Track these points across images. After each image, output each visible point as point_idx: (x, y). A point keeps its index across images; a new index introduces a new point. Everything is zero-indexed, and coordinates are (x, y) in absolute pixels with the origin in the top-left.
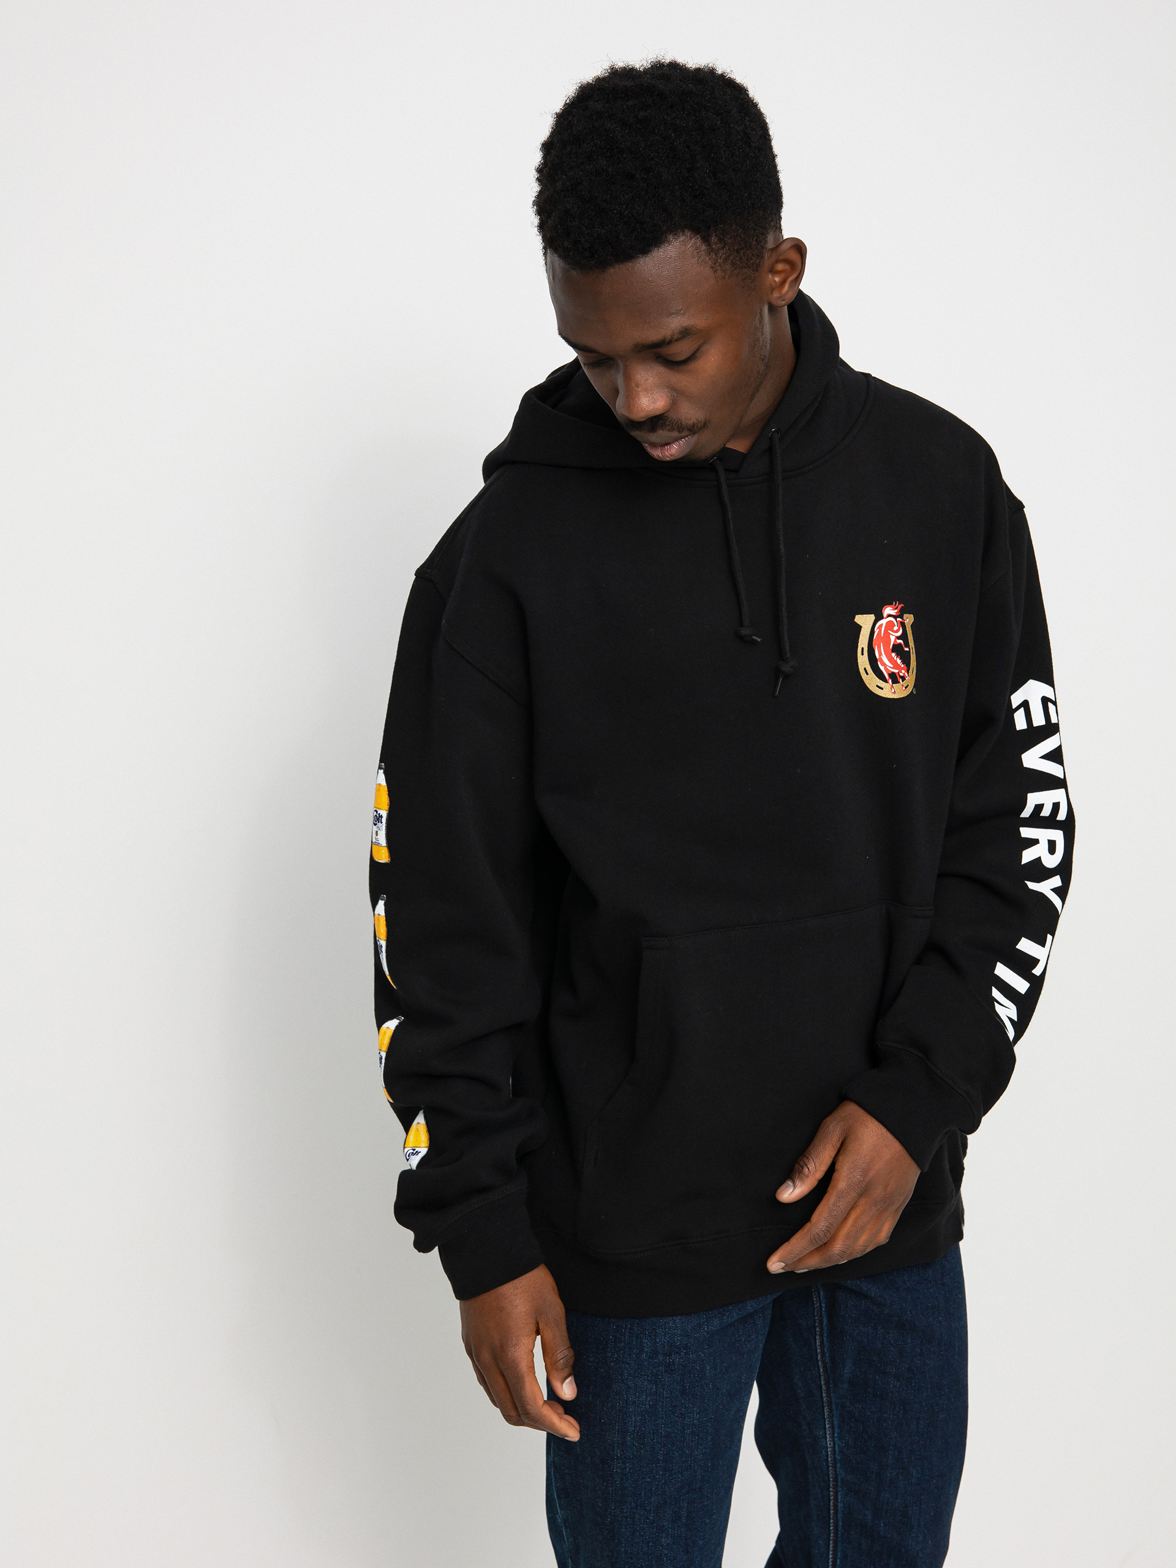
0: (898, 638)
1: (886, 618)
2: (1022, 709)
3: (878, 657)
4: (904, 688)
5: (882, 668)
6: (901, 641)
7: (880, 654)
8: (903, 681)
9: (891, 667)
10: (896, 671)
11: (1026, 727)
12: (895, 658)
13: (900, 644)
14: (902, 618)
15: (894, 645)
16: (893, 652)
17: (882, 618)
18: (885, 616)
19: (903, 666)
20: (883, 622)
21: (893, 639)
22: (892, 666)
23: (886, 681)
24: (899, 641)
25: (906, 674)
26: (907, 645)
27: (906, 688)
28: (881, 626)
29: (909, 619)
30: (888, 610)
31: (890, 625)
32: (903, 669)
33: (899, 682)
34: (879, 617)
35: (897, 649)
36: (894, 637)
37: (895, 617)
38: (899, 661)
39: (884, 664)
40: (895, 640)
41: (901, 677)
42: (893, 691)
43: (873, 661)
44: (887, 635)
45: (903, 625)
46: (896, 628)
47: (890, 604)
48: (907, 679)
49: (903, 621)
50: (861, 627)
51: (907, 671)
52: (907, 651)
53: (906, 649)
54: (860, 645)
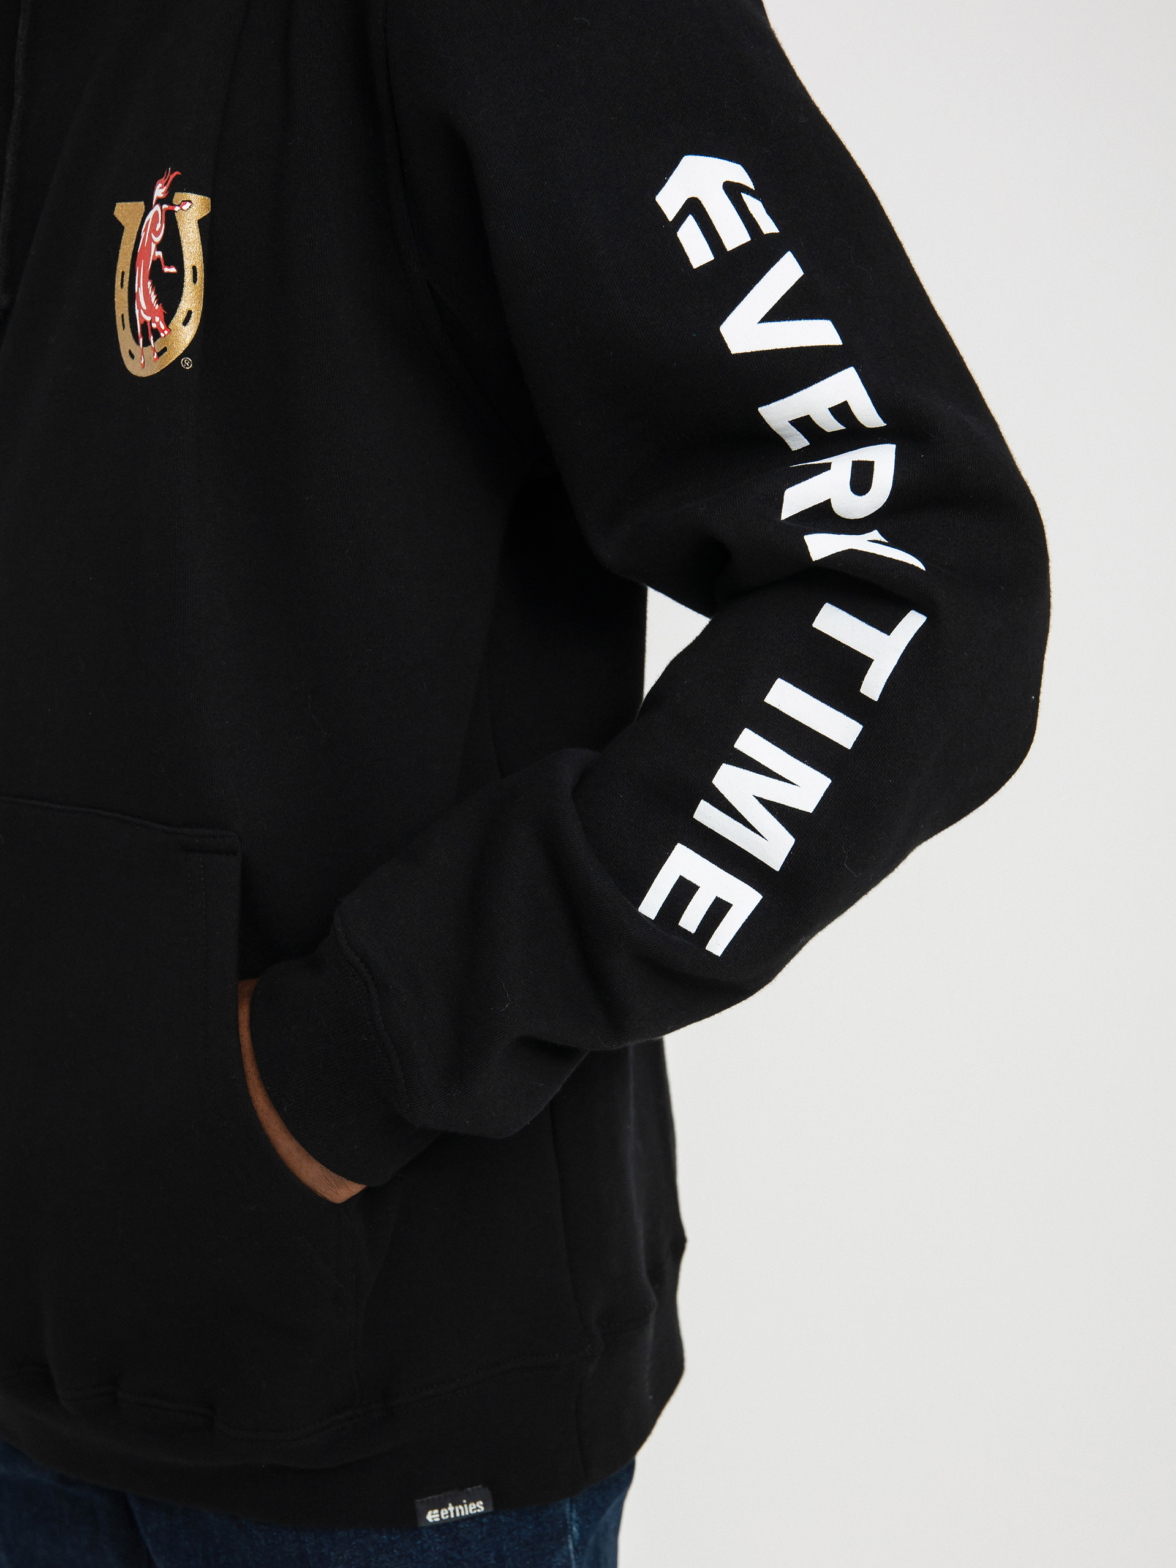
0: (158, 246)
1: (152, 208)
2: (690, 220)
3: (136, 291)
4: (155, 356)
5: (138, 314)
6: (160, 254)
7: (139, 287)
8: (155, 340)
9: (144, 312)
10: (149, 319)
11: (710, 257)
12: (151, 291)
13: (158, 260)
15: (152, 263)
16: (150, 278)
17: (151, 206)
18: (153, 201)
19: (159, 307)
20: (149, 217)
21: (153, 250)
22: (145, 309)
23: (138, 342)
24: (157, 254)
25: (163, 327)
27: (160, 354)
28: (148, 223)
30: (158, 190)
31: (154, 223)
32: (157, 313)
33: (152, 344)
34: (147, 205)
35: (154, 271)
36: (155, 246)
37: (162, 203)
38: (155, 297)
39: (140, 307)
40: (154, 253)
41: (153, 332)
42: (143, 361)
43: (131, 303)
44: (149, 243)
45: (171, 219)
46: (159, 226)
48: (162, 335)
49: (171, 207)
50: (123, 228)
51: (163, 317)
52: (169, 273)
53: (166, 270)
54: (119, 266)
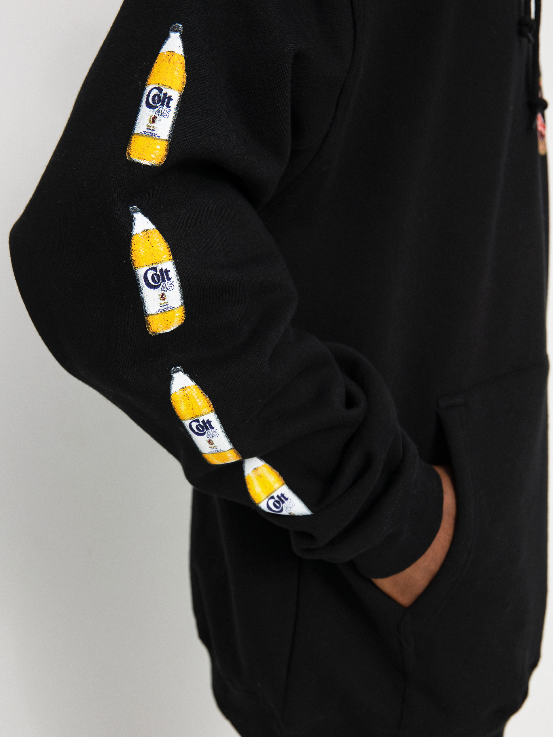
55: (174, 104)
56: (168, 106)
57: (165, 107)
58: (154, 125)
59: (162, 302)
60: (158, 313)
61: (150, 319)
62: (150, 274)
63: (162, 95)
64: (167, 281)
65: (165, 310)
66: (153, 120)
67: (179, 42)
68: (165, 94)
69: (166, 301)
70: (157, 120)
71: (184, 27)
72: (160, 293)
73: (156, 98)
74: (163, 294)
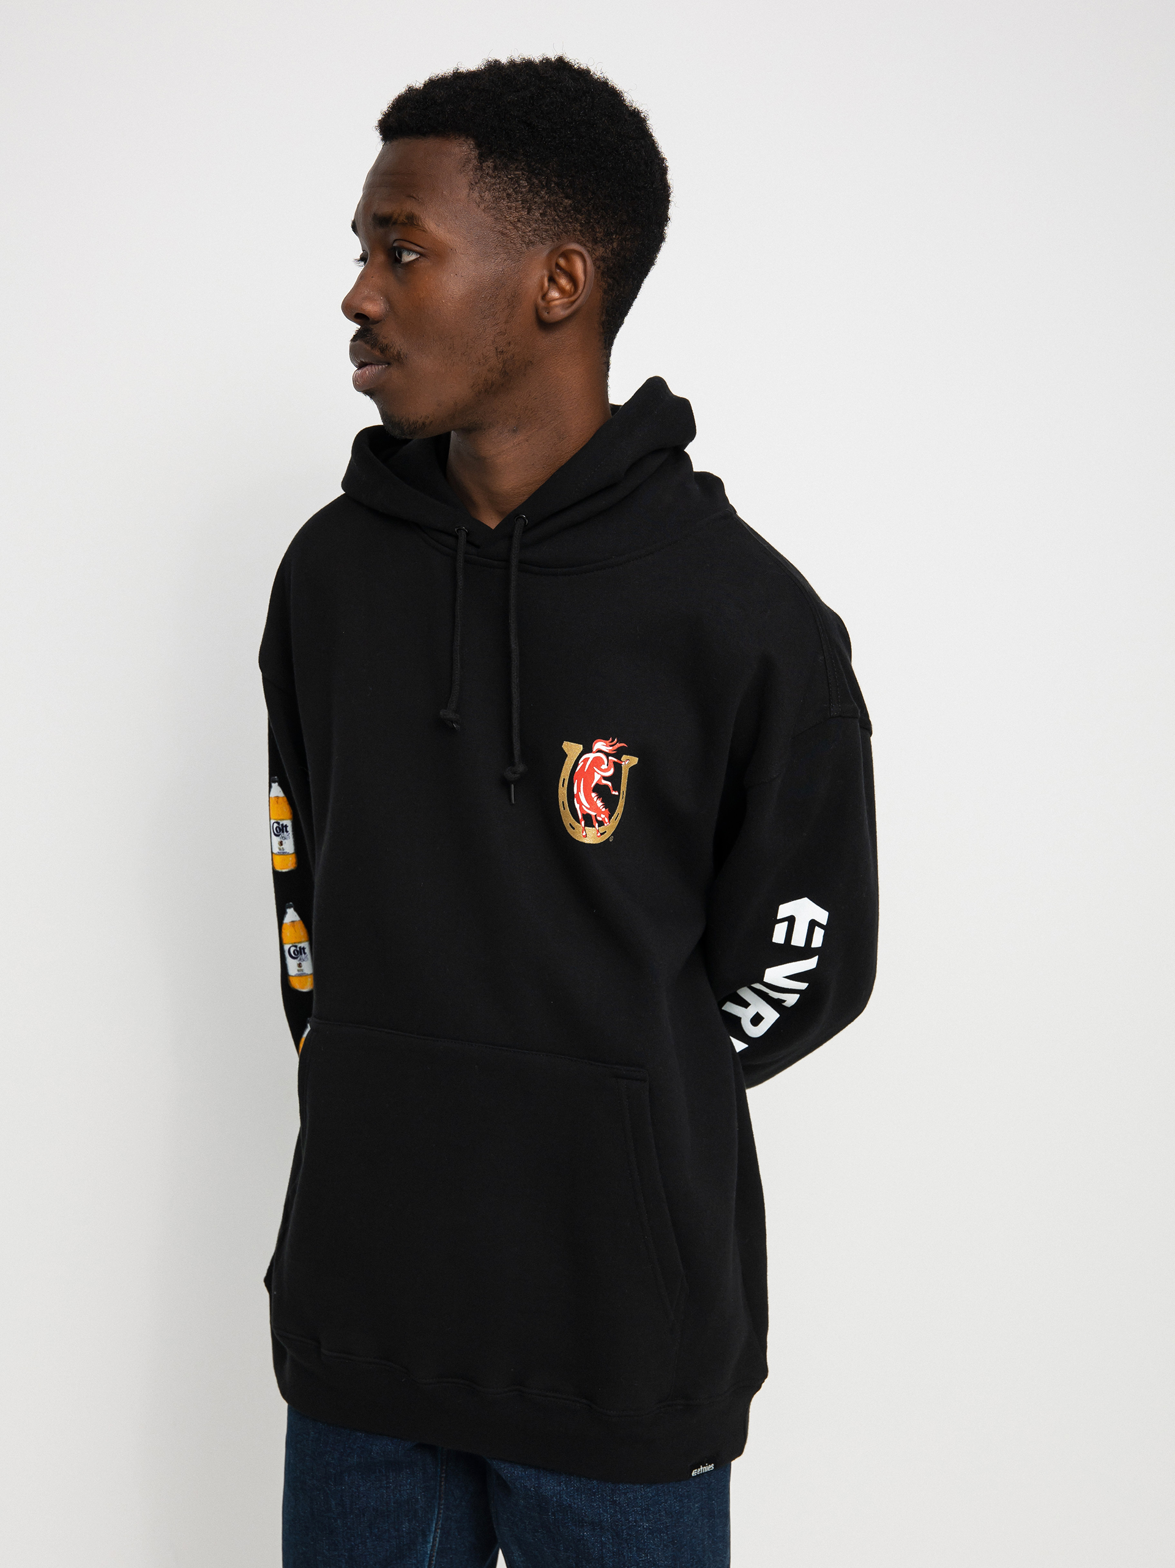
0: (605, 778)
1: (594, 753)
2: (786, 922)
3: (575, 792)
4: (599, 834)
5: (577, 806)
6: (609, 784)
7: (579, 790)
8: (599, 826)
9: (586, 808)
10: (593, 814)
12: (595, 799)
13: (606, 786)
14: (619, 759)
15: (597, 784)
16: (594, 791)
17: (590, 750)
18: (595, 749)
19: (604, 810)
20: (591, 756)
21: (597, 777)
22: (589, 807)
23: (579, 821)
24: (604, 782)
25: (607, 820)
26: (617, 787)
27: (601, 834)
28: (587, 759)
29: (629, 761)
30: (599, 745)
31: (597, 762)
32: (603, 813)
33: (594, 827)
34: (588, 749)
35: (600, 790)
36: (599, 776)
37: (607, 755)
38: (599, 804)
39: (580, 802)
40: (600, 780)
41: (598, 821)
42: (584, 834)
43: (571, 796)
44: (591, 772)
45: (618, 767)
46: (604, 767)
47: (605, 738)
48: (606, 825)
49: (619, 761)
50: (567, 756)
51: (608, 816)
52: (614, 795)
53: (614, 793)
54: (562, 775)
55: (290, 829)
56: (287, 832)
57: (285, 833)
58: (283, 846)
59: (299, 969)
60: (295, 976)
61: (291, 979)
62: (292, 949)
63: (280, 826)
64: (303, 955)
65: (301, 975)
66: (281, 843)
67: (279, 789)
68: (282, 825)
69: (302, 968)
70: (283, 843)
71: (278, 777)
72: (298, 963)
73: (278, 829)
74: (300, 964)
